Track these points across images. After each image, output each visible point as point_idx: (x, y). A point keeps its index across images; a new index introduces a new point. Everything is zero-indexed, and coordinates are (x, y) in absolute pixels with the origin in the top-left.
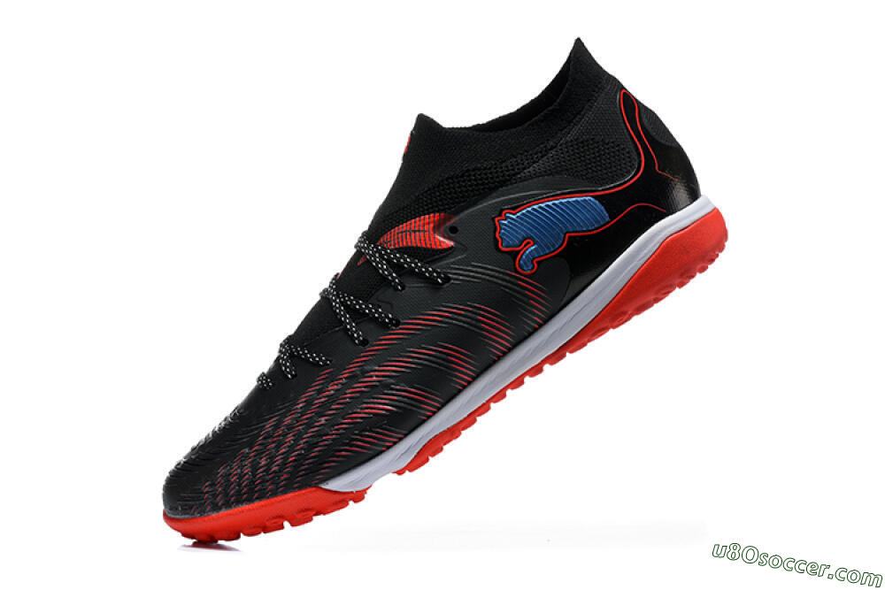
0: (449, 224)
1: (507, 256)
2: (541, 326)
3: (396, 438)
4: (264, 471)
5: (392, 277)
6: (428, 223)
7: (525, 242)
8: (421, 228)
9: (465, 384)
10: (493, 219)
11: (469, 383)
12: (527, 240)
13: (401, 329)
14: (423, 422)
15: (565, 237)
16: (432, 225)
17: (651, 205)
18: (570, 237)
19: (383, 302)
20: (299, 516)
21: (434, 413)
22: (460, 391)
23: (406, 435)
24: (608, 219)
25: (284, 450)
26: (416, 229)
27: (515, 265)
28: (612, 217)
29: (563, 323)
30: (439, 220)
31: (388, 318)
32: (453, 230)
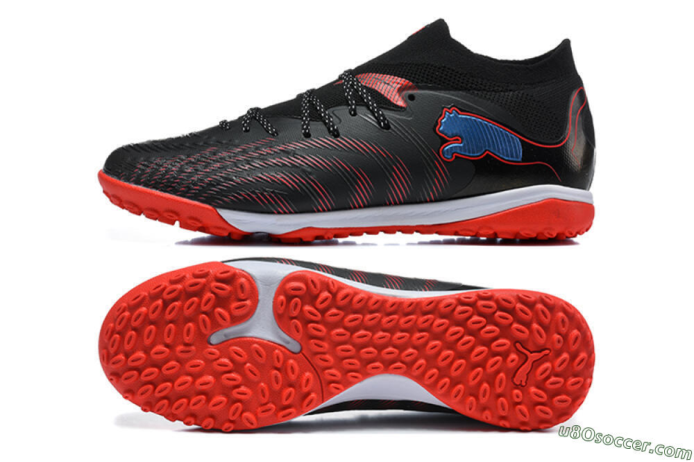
0: (410, 92)
1: (438, 138)
2: (431, 201)
3: (288, 209)
4: (186, 176)
5: (352, 103)
6: (398, 83)
7: (456, 138)
8: (391, 83)
9: (357, 205)
10: (443, 108)
11: (360, 207)
12: (457, 137)
13: (338, 141)
14: (312, 211)
15: (484, 152)
16: (399, 86)
17: (553, 170)
18: (488, 154)
19: (336, 116)
20: (190, 222)
21: (324, 211)
22: (350, 208)
23: (296, 213)
24: (520, 160)
25: (208, 170)
26: (387, 82)
27: (439, 148)
28: (523, 160)
29: (447, 209)
30: (406, 85)
31: (333, 128)
32: (412, 97)
